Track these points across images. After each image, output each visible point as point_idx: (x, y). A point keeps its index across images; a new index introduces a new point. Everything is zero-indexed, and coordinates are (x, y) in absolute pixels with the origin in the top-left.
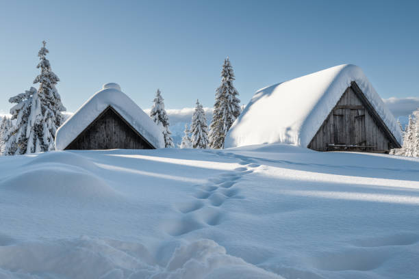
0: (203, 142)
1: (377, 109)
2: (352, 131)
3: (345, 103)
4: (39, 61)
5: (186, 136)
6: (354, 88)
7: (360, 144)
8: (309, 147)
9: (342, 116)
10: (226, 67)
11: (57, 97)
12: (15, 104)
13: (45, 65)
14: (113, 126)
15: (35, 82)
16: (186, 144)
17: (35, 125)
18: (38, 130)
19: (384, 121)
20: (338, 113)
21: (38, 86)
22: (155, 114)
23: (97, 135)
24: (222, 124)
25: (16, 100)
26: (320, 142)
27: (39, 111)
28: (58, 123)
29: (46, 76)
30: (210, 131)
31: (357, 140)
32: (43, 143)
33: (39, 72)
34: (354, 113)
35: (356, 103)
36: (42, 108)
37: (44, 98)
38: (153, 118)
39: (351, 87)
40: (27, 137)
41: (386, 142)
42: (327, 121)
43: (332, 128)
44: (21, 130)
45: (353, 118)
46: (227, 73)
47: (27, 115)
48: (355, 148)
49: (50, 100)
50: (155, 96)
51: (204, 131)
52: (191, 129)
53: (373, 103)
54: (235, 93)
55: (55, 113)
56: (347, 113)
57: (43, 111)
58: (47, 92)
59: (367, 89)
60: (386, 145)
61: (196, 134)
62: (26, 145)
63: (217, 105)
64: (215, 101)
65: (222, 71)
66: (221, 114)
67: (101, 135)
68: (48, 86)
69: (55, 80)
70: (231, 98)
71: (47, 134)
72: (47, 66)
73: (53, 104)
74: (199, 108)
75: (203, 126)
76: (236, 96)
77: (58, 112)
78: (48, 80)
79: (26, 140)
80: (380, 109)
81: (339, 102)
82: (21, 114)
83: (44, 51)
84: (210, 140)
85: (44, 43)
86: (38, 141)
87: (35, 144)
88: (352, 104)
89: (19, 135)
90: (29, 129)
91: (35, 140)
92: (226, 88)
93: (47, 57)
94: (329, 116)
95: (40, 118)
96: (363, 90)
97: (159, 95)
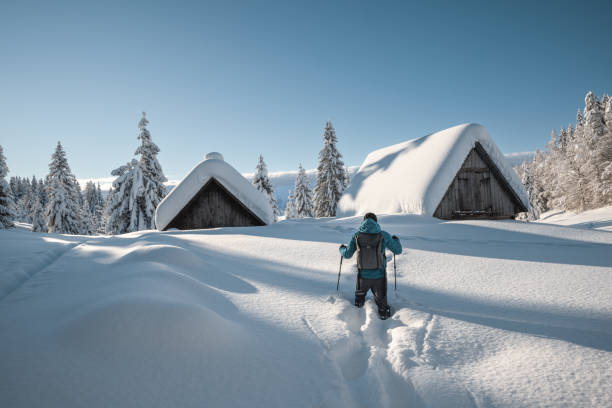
0: (307, 207)
1: (502, 171)
2: (477, 196)
3: (469, 165)
4: (139, 132)
5: (290, 203)
6: (478, 150)
7: (486, 210)
8: (434, 215)
9: (466, 180)
10: (328, 129)
11: (158, 168)
12: (116, 177)
13: (146, 135)
14: (216, 200)
15: (136, 154)
16: (291, 210)
17: (138, 197)
18: (141, 202)
19: (511, 184)
20: (462, 177)
21: (139, 158)
22: (258, 181)
23: (200, 210)
24: (326, 188)
25: (118, 172)
26: (446, 211)
27: (141, 183)
28: (160, 194)
29: (147, 147)
30: (314, 196)
31: (483, 205)
32: (146, 216)
33: (140, 143)
34: (479, 177)
35: (481, 165)
36: (144, 180)
37: (145, 169)
38: (256, 186)
39: (475, 149)
40: (130, 209)
41: (512, 206)
42: (452, 186)
43: (457, 194)
44: (124, 203)
45: (478, 182)
46: (330, 135)
47: (129, 188)
48: (482, 214)
49: (152, 172)
50: (257, 163)
51: (308, 196)
52: (295, 194)
53: (499, 165)
54: (339, 156)
55: (157, 184)
56: (472, 176)
57: (145, 183)
58: (148, 163)
59: (492, 150)
60: (512, 209)
61: (300, 199)
62: (129, 218)
63: (320, 168)
64: (318, 165)
65: (324, 133)
66: (325, 177)
67: (204, 210)
68: (149, 156)
69: (155, 150)
70: (334, 160)
71: (149, 206)
72: (148, 137)
73: (154, 175)
74: (302, 173)
75: (306, 190)
76: (340, 159)
77: (159, 183)
78: (149, 151)
79: (129, 212)
80: (505, 170)
81: (464, 165)
82: (123, 187)
83: (144, 122)
84: (315, 204)
85: (144, 114)
86: (141, 213)
87: (138, 216)
88: (477, 166)
89: (122, 208)
90: (131, 201)
91: (138, 212)
92: (328, 151)
93: (147, 128)
94: (454, 180)
95: (142, 190)
96: (488, 150)
97: (261, 161)
